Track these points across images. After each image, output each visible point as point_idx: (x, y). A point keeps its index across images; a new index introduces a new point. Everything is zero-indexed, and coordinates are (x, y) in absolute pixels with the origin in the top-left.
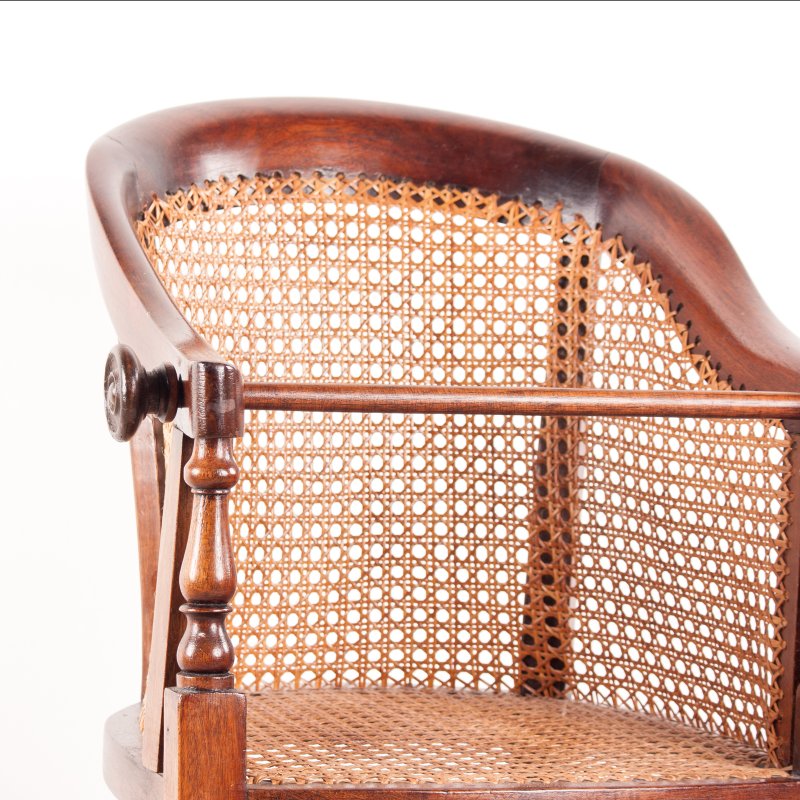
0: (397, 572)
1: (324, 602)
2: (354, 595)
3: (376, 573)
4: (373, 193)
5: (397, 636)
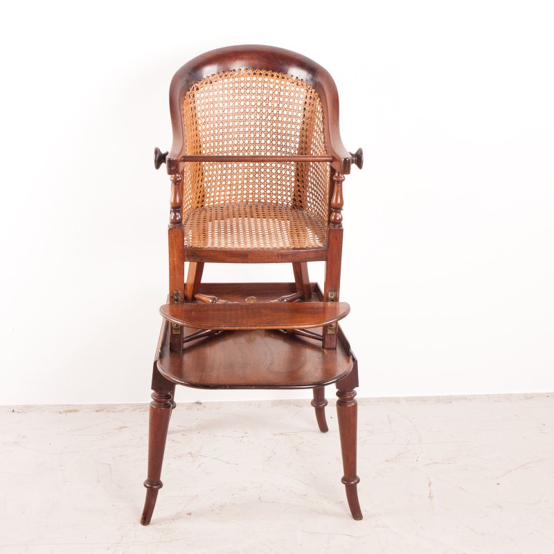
0: (262, 175)
1: (243, 183)
2: (251, 181)
3: (257, 175)
4: (261, 74)
5: (262, 191)
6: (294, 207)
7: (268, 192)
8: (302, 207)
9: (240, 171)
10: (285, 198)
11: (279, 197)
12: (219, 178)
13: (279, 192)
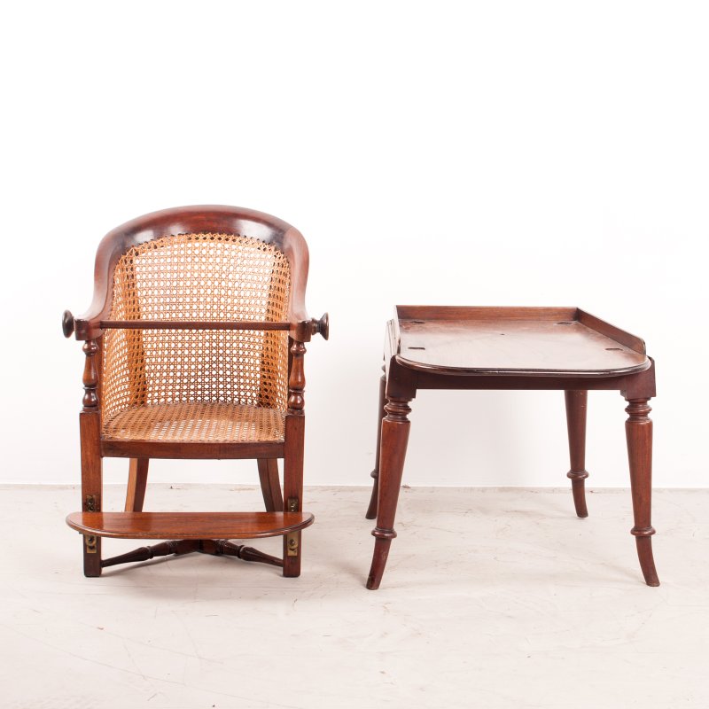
0: (221, 365)
1: (196, 375)
2: (207, 373)
3: (214, 366)
5: (221, 386)
6: (260, 404)
7: (229, 386)
8: (269, 404)
9: (193, 359)
10: (249, 394)
11: (242, 393)
12: (165, 367)
13: (242, 387)
